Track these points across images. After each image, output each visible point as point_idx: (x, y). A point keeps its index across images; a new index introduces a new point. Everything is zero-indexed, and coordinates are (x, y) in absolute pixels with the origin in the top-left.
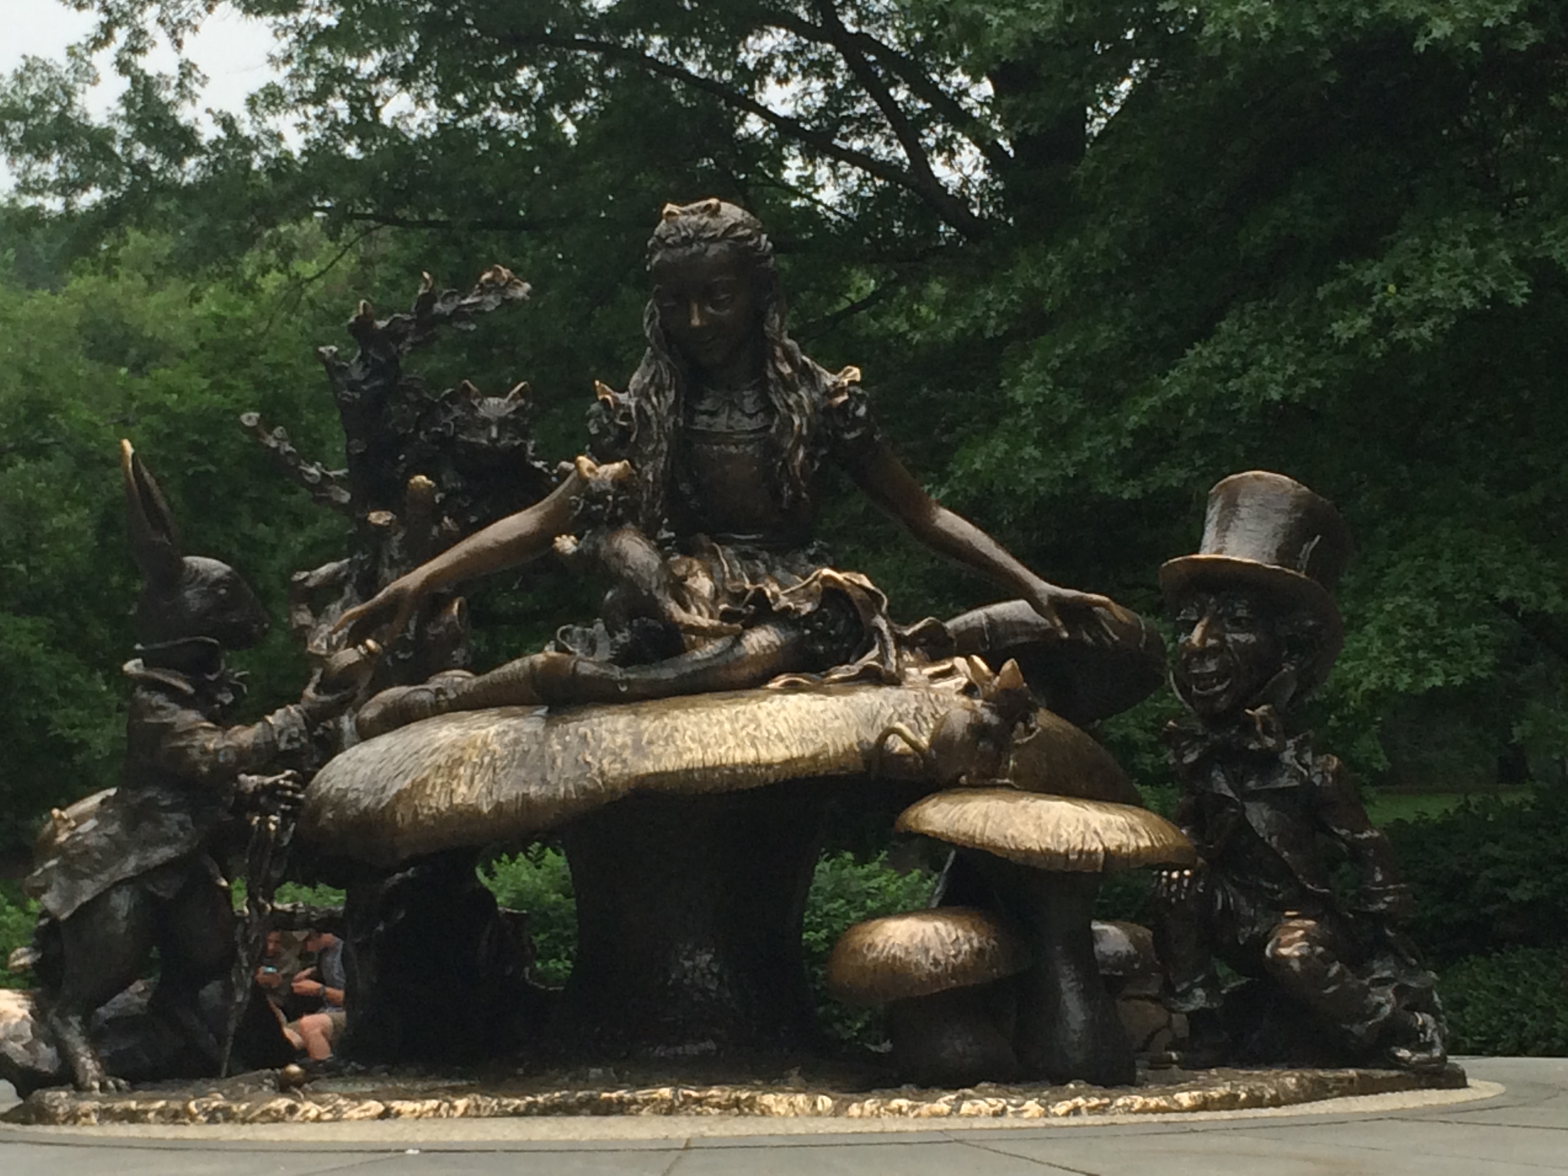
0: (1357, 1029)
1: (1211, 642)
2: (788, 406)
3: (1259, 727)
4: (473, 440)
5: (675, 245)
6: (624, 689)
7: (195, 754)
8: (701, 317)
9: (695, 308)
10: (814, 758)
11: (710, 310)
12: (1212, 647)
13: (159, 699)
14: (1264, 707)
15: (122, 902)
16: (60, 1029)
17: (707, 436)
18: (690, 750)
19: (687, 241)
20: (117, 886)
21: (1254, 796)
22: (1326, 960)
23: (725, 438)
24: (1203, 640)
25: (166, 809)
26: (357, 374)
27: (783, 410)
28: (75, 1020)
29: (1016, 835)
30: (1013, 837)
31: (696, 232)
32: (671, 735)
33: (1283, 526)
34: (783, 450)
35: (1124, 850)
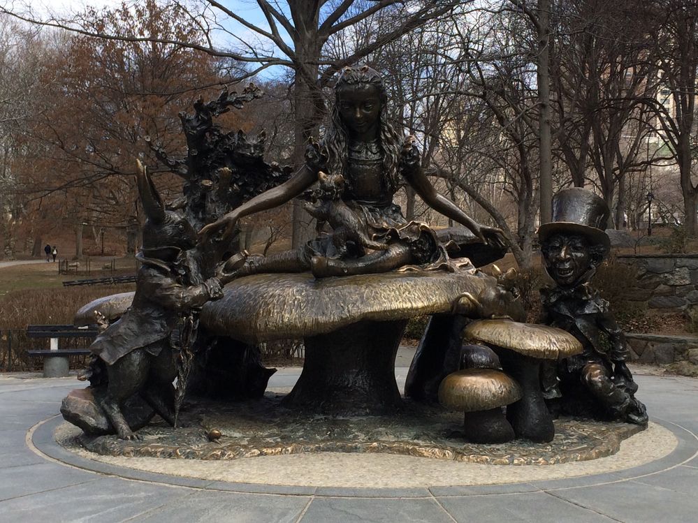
0: (618, 408)
1: (567, 256)
2: (390, 151)
3: (587, 291)
4: (244, 153)
5: (352, 84)
6: (346, 271)
7: (173, 298)
8: (360, 114)
9: (358, 109)
10: (433, 306)
11: (364, 111)
12: (569, 258)
13: (153, 272)
15: (136, 358)
16: (108, 411)
17: (357, 161)
18: (385, 302)
19: (357, 82)
20: (134, 351)
21: (579, 316)
23: (365, 163)
24: (565, 255)
25: (155, 319)
26: (195, 123)
27: (388, 152)
28: (115, 407)
31: (361, 79)
32: (375, 296)
34: (387, 168)
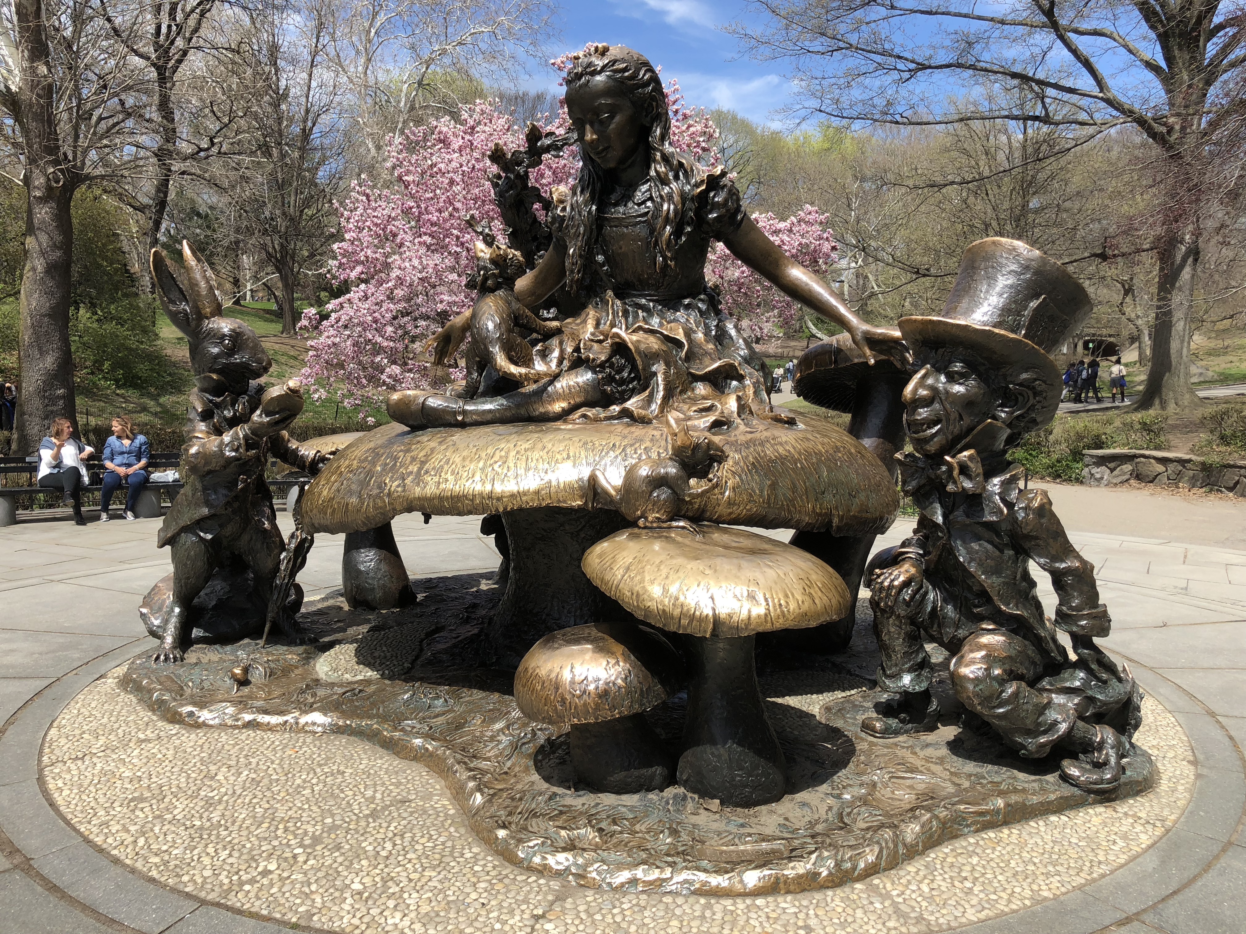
1: (923, 392)
3: (956, 473)
6: (460, 418)
8: (593, 134)
9: (587, 127)
10: (537, 492)
11: (598, 127)
12: (925, 397)
14: (966, 453)
17: (609, 221)
18: (447, 480)
19: (578, 76)
22: (1002, 681)
24: (915, 391)
29: (641, 592)
30: (638, 595)
31: (585, 69)
32: (442, 467)
33: (1011, 287)
35: (735, 618)
